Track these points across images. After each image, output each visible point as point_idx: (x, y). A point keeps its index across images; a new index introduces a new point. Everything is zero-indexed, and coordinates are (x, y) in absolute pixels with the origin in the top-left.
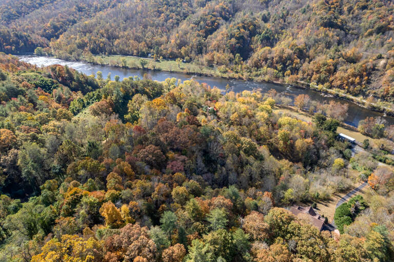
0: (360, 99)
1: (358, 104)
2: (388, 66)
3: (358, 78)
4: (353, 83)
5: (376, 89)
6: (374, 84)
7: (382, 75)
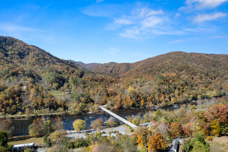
0: (19, 115)
1: (19, 119)
2: (29, 88)
3: (11, 100)
4: (8, 105)
5: (29, 104)
6: (26, 101)
7: (28, 94)
